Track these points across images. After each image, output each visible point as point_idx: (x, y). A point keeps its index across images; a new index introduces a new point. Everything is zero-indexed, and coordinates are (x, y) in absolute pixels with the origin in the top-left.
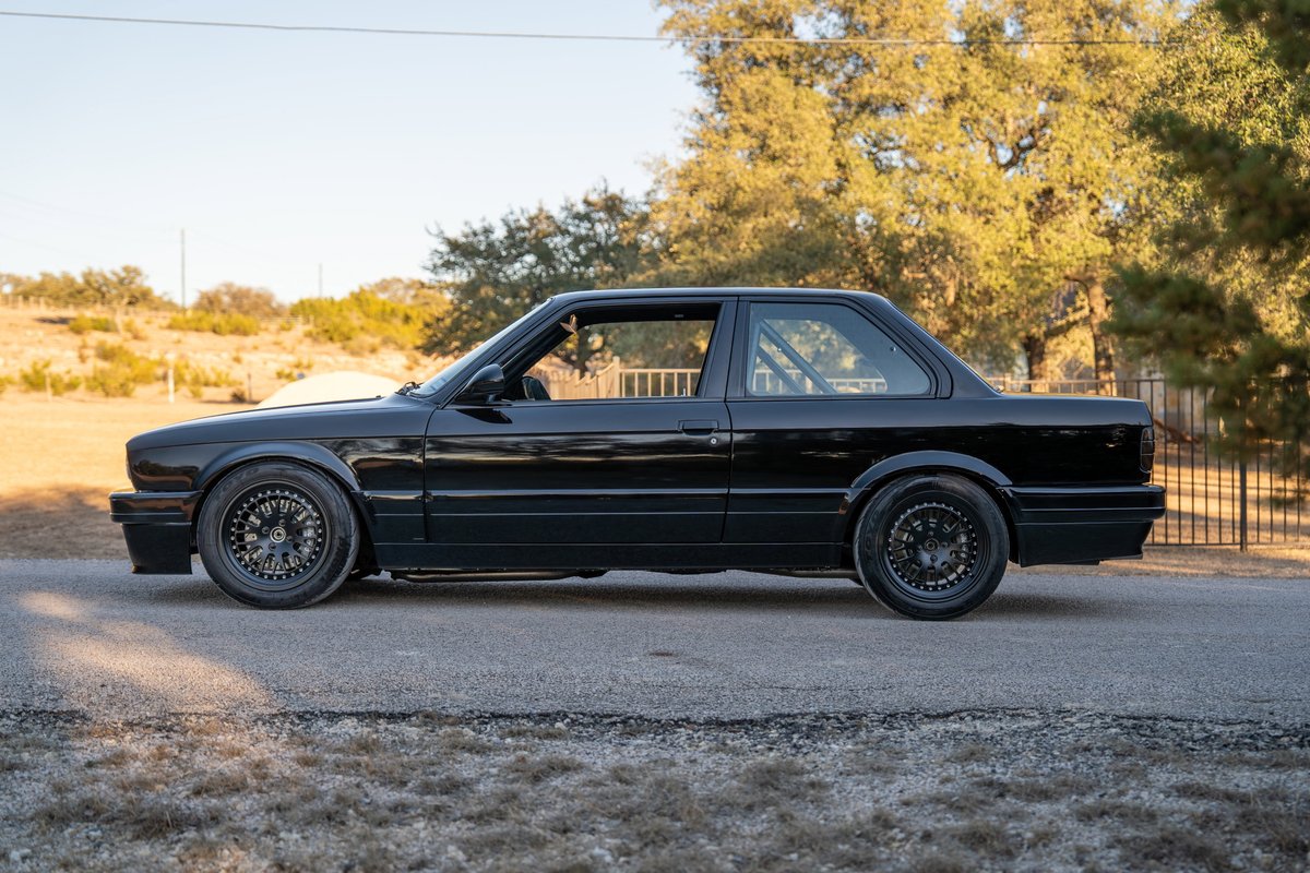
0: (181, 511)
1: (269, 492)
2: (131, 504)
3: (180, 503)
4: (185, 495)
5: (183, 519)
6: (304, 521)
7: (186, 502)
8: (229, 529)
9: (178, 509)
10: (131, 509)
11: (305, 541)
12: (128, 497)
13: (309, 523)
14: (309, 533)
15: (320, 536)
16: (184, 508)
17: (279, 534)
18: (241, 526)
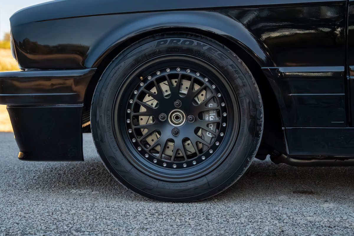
0: (72, 91)
1: (168, 70)
2: (17, 83)
3: (70, 82)
4: (76, 73)
5: (74, 99)
6: (206, 103)
7: (78, 80)
8: (125, 111)
9: (69, 89)
10: (17, 89)
11: (208, 126)
12: (13, 77)
13: (211, 105)
14: (211, 117)
15: (225, 120)
16: (74, 88)
17: (177, 117)
18: (137, 108)
